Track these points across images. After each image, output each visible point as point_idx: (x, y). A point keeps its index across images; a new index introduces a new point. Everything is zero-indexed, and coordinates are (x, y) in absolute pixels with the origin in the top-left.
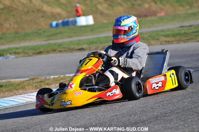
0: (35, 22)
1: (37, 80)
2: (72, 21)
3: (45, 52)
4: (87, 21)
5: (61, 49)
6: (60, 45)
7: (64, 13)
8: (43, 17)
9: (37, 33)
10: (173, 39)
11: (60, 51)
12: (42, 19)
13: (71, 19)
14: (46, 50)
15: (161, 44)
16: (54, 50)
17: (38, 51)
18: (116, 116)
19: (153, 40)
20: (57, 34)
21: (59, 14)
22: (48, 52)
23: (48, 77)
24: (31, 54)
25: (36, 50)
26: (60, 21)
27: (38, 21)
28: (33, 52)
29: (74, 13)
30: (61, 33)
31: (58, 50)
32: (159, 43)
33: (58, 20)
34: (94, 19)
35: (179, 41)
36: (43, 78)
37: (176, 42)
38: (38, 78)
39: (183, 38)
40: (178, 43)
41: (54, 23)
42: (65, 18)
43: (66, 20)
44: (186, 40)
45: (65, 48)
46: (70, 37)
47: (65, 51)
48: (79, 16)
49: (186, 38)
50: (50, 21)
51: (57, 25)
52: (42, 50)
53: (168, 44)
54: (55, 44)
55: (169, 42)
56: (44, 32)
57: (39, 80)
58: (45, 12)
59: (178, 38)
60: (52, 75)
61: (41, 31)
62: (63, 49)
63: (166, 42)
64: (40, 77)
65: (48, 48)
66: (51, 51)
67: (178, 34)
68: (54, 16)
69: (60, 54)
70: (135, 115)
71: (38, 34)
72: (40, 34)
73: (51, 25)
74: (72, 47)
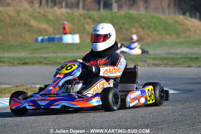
0: (21, 36)
1: (23, 87)
2: (58, 39)
3: (31, 63)
4: (73, 39)
5: (46, 62)
6: (45, 58)
7: (50, 30)
8: (29, 31)
9: (22, 45)
10: (160, 62)
11: (46, 64)
12: (28, 34)
13: (57, 36)
14: (32, 62)
15: (148, 66)
16: (40, 63)
17: (24, 61)
18: (107, 121)
19: (141, 61)
20: (42, 48)
21: (46, 30)
22: (34, 64)
23: (34, 86)
24: (16, 64)
25: (22, 60)
26: (46, 37)
27: (23, 35)
28: (18, 62)
29: (61, 30)
30: (46, 48)
31: (44, 62)
32: (146, 65)
33: (44, 36)
34: (81, 38)
35: (166, 65)
36: (29, 86)
37: (163, 66)
38: (24, 86)
39: (171, 63)
40: (165, 67)
41: (40, 38)
42: (51, 35)
43: (52, 36)
44: (173, 64)
45: (51, 61)
46: (56, 53)
47: (50, 64)
48: (66, 34)
49: (173, 63)
50: (35, 36)
51: (42, 40)
52: (27, 61)
53: (155, 66)
54: (41, 57)
55: (156, 64)
56: (29, 45)
57: (25, 88)
58: (31, 27)
59: (165, 62)
60: (38, 84)
61: (26, 45)
62: (50, 62)
63: (153, 64)
64: (25, 85)
65: (34, 60)
66: (36, 63)
67: (165, 59)
68: (40, 32)
69: (45, 67)
70: (125, 122)
71: (23, 47)
72: (26, 47)
73: (36, 40)
74: (59, 61)
